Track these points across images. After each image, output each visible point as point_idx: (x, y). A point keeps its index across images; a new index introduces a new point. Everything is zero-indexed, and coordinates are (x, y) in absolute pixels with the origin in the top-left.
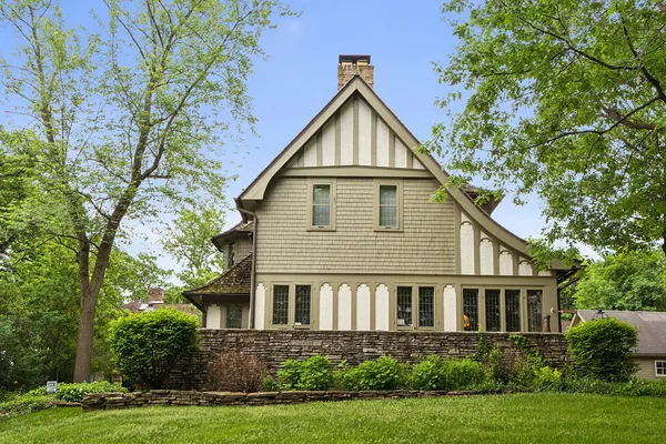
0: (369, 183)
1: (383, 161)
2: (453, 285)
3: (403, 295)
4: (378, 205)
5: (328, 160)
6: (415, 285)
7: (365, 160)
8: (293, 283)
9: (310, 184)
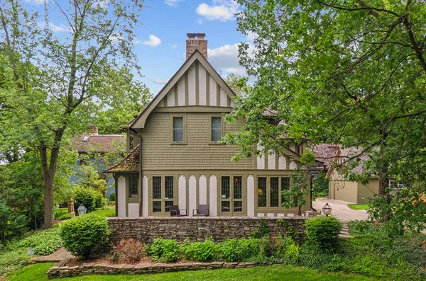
0: (205, 116)
1: (213, 103)
2: (252, 175)
3: (225, 181)
4: (211, 129)
5: (182, 102)
6: (231, 175)
7: (203, 102)
8: (163, 175)
9: (171, 117)
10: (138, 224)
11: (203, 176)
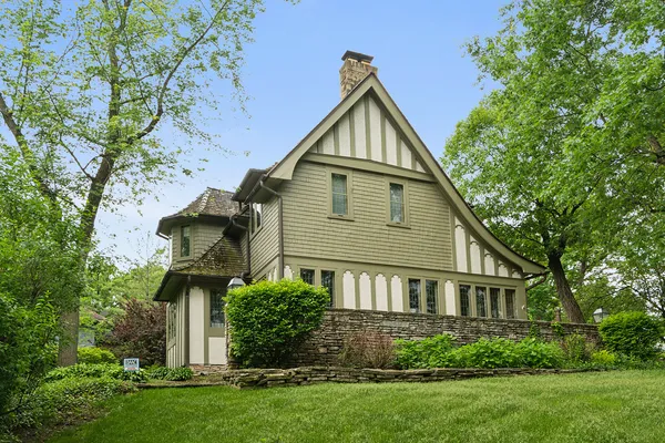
0: (380, 179)
1: (392, 160)
2: (452, 281)
4: (389, 201)
5: (345, 151)
6: (422, 279)
7: (377, 156)
8: (318, 268)
9: (328, 172)
10: (347, 319)
11: (380, 275)
